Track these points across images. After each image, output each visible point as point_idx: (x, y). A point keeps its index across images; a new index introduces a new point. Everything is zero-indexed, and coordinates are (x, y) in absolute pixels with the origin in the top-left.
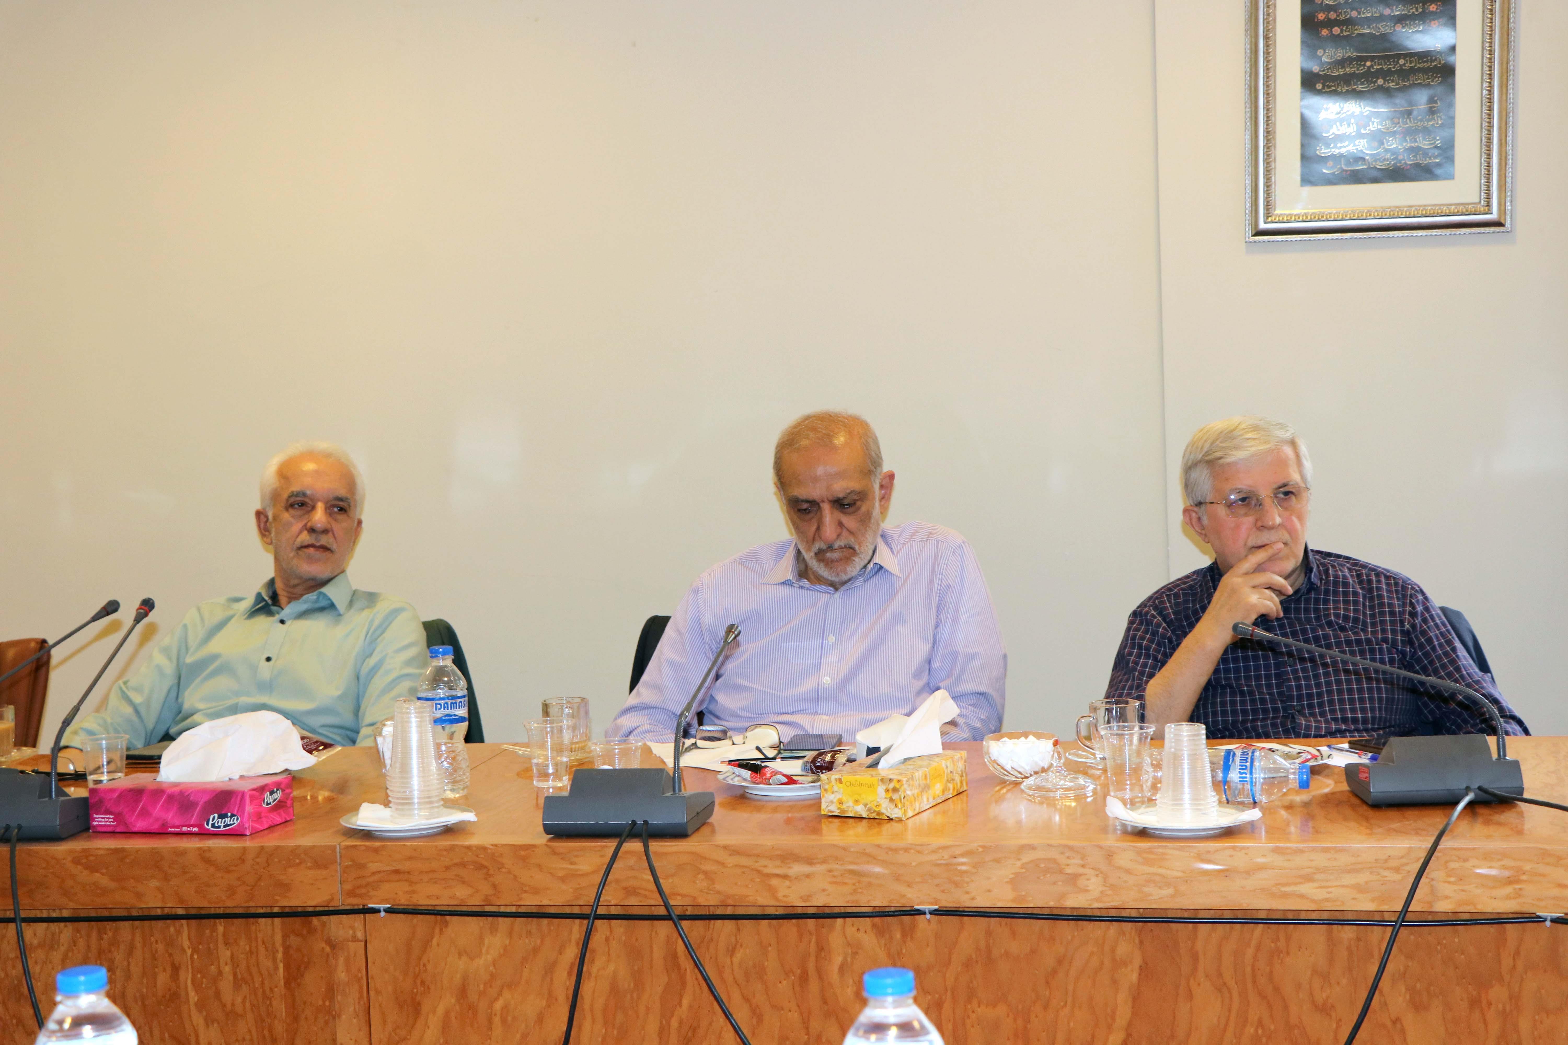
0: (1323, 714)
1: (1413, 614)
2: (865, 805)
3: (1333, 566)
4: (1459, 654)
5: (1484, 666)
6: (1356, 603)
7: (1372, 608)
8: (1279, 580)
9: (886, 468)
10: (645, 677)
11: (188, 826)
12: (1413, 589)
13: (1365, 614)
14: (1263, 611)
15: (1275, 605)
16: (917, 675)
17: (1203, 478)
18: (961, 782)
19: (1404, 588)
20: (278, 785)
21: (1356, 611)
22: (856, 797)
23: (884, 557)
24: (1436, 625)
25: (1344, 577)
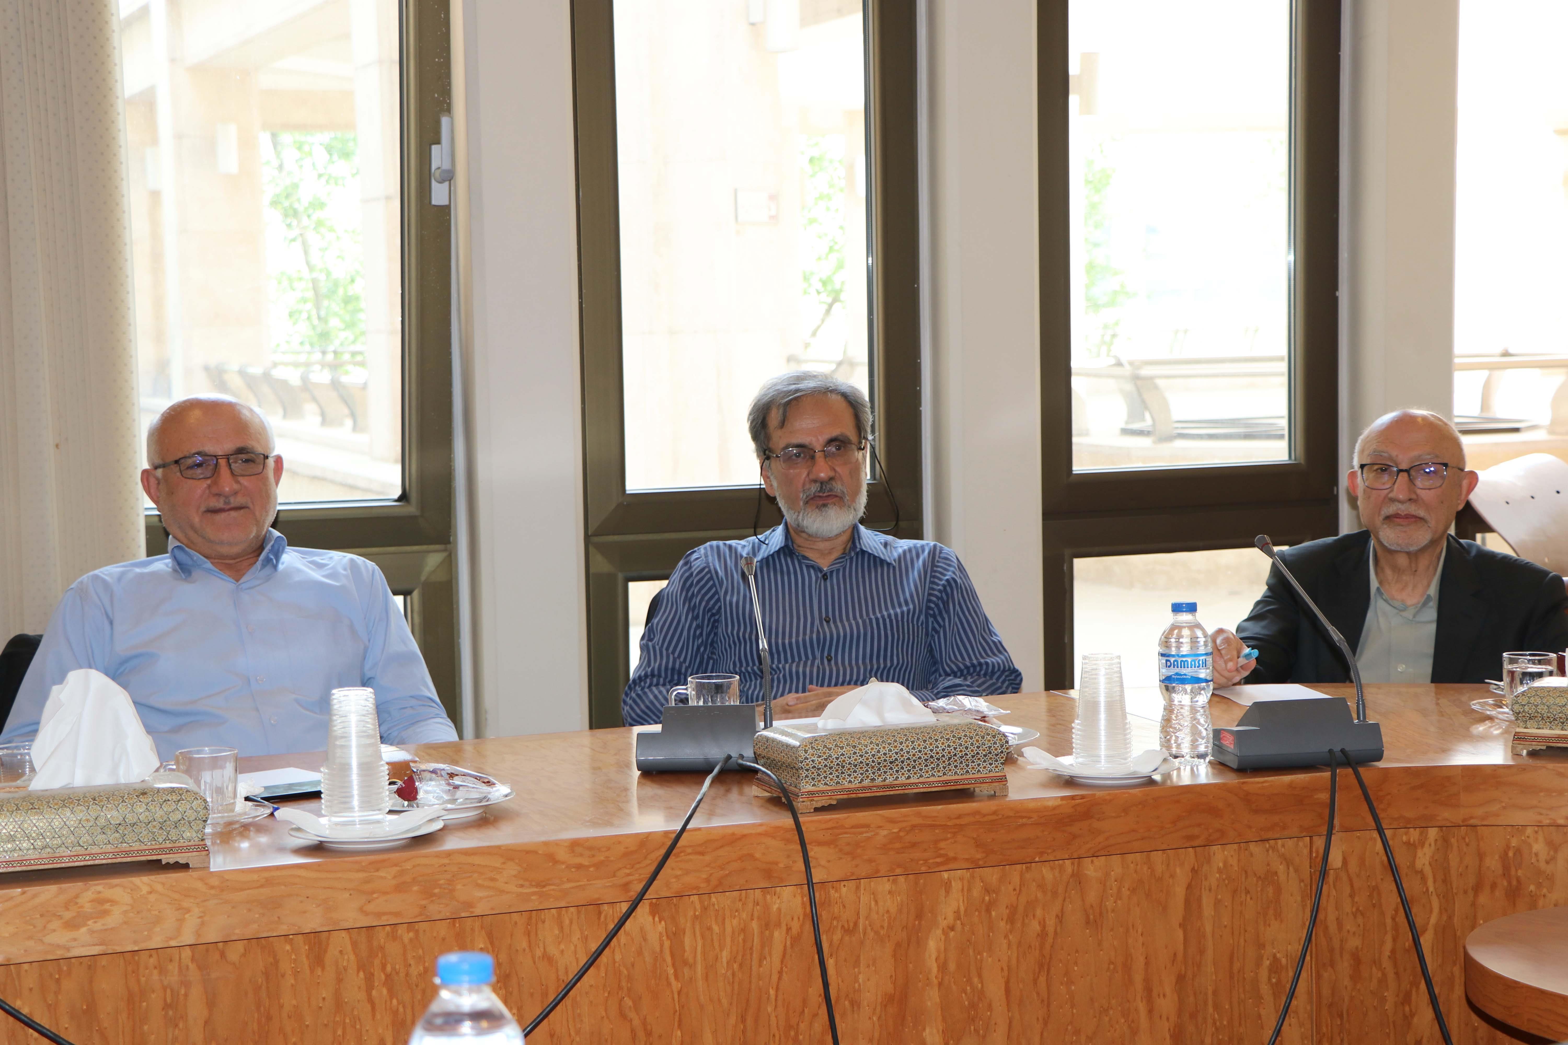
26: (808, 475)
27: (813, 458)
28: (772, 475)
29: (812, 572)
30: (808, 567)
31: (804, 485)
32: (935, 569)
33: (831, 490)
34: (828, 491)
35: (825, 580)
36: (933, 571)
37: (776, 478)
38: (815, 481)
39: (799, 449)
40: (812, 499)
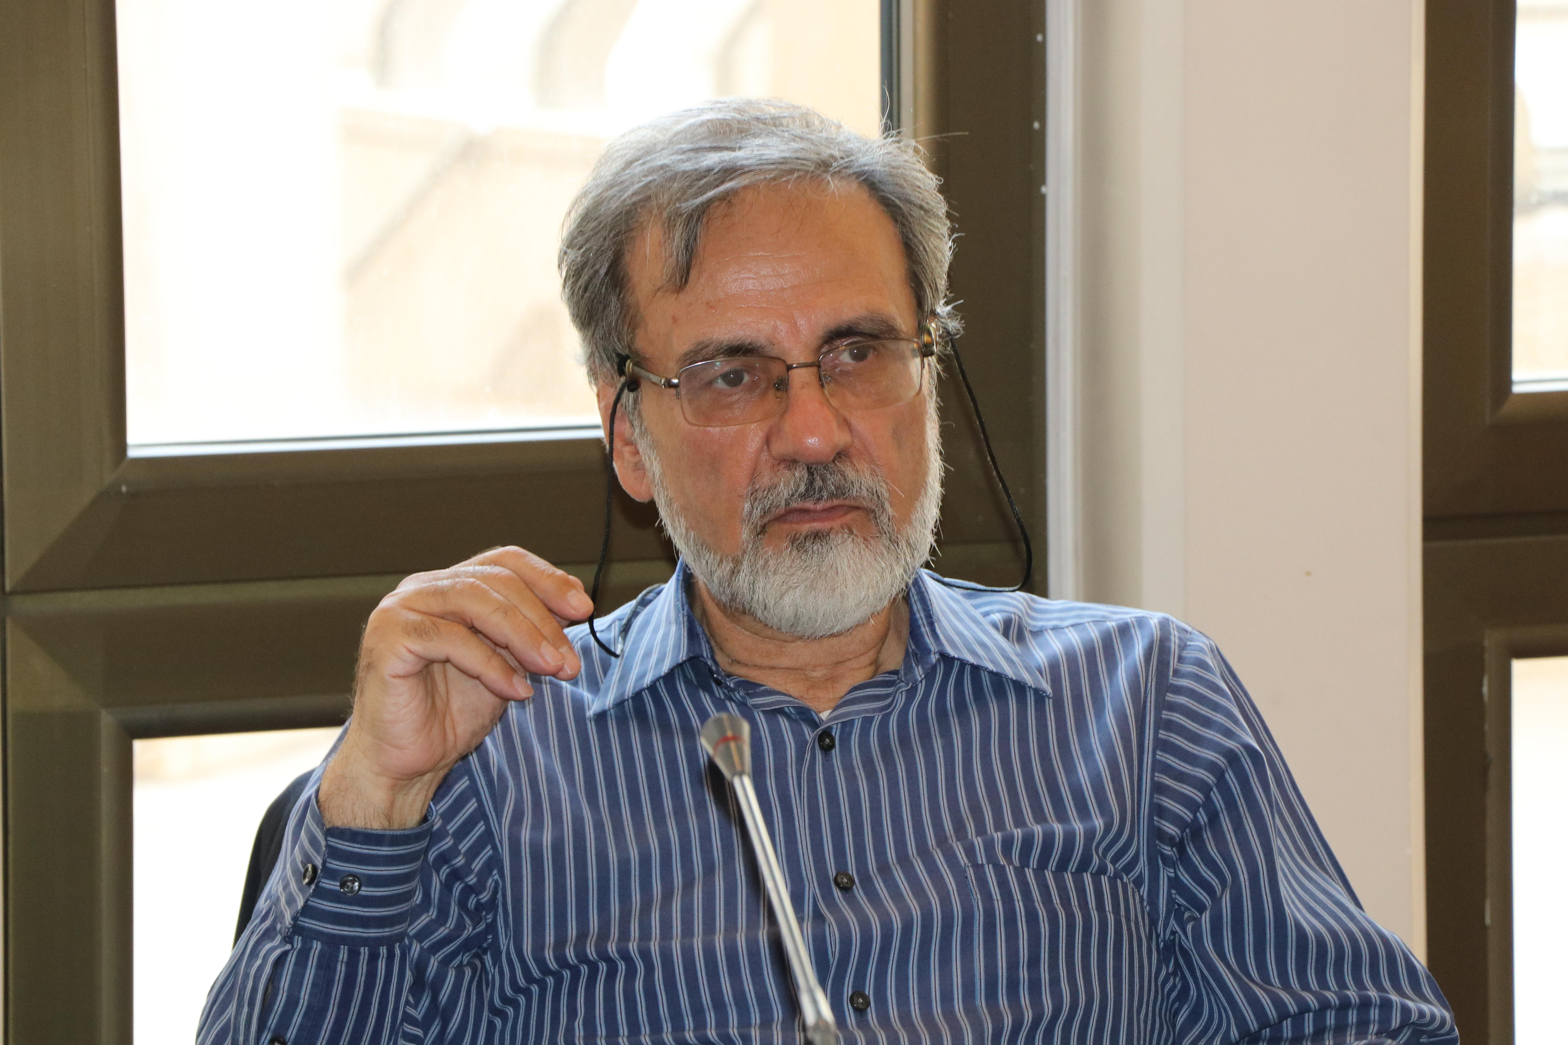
26: (768, 441)
27: (782, 385)
28: (643, 434)
29: (784, 723)
30: (773, 714)
31: (754, 475)
32: (1171, 697)
33: (840, 492)
34: (832, 496)
35: (827, 749)
36: (1162, 705)
37: (655, 445)
38: (790, 462)
39: (736, 363)
40: (780, 518)
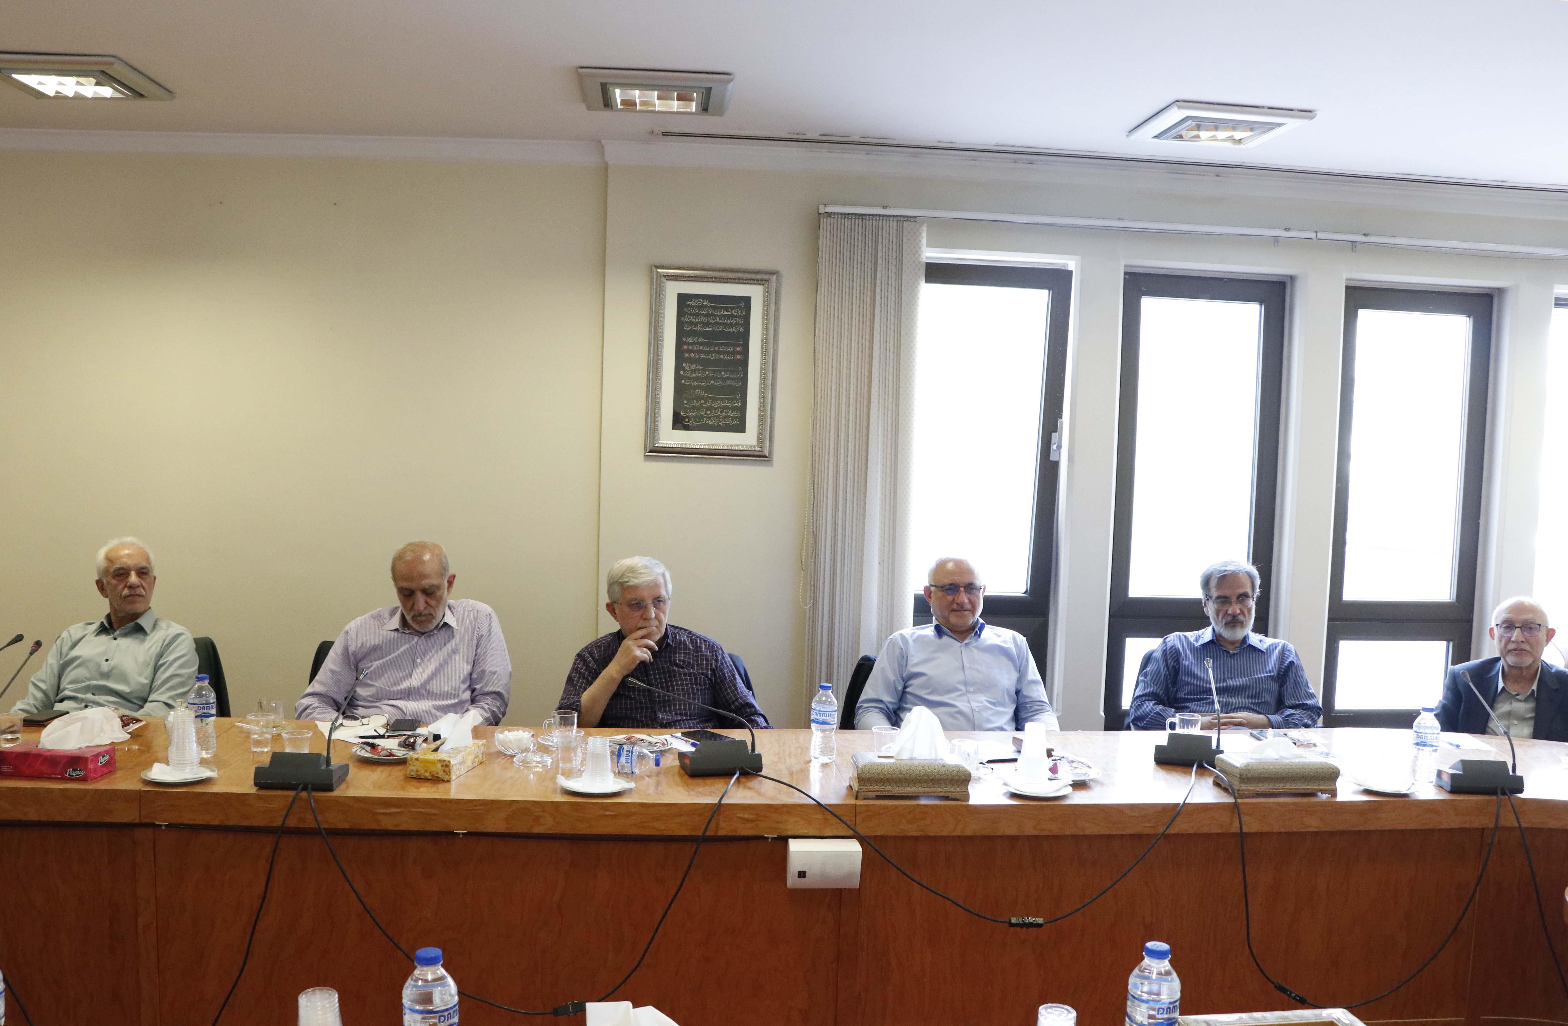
0: (670, 711)
1: (717, 660)
2: (430, 773)
3: (679, 634)
4: (737, 681)
5: (749, 687)
6: (689, 654)
7: (697, 656)
8: (651, 643)
9: (451, 572)
10: (317, 677)
11: (55, 774)
12: (717, 647)
13: (693, 660)
14: (642, 659)
15: (648, 655)
16: (463, 682)
17: (617, 589)
18: (483, 757)
19: (713, 647)
20: (107, 752)
21: (689, 658)
22: (426, 768)
23: (450, 619)
24: (728, 667)
25: (685, 641)
36: (1282, 658)
